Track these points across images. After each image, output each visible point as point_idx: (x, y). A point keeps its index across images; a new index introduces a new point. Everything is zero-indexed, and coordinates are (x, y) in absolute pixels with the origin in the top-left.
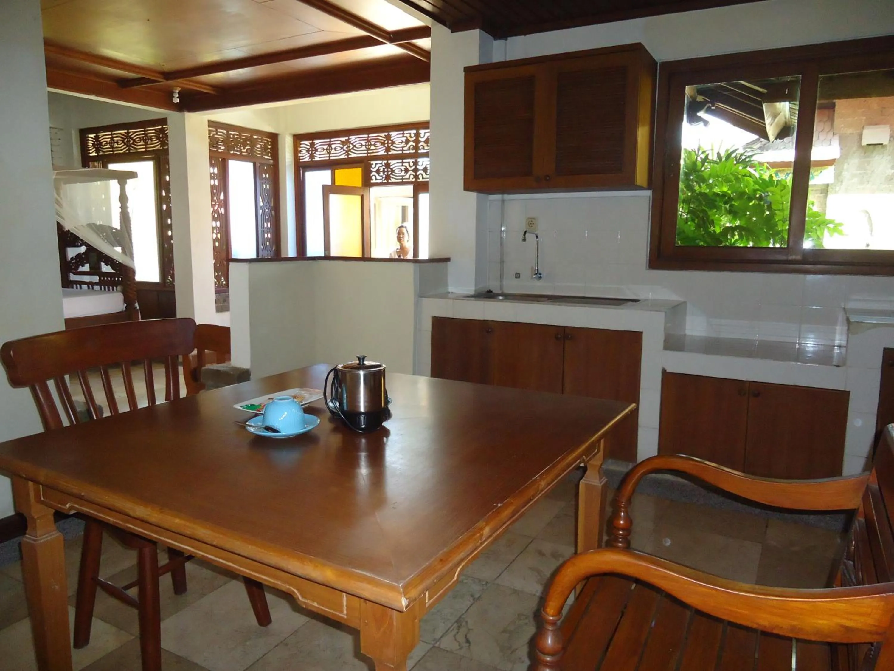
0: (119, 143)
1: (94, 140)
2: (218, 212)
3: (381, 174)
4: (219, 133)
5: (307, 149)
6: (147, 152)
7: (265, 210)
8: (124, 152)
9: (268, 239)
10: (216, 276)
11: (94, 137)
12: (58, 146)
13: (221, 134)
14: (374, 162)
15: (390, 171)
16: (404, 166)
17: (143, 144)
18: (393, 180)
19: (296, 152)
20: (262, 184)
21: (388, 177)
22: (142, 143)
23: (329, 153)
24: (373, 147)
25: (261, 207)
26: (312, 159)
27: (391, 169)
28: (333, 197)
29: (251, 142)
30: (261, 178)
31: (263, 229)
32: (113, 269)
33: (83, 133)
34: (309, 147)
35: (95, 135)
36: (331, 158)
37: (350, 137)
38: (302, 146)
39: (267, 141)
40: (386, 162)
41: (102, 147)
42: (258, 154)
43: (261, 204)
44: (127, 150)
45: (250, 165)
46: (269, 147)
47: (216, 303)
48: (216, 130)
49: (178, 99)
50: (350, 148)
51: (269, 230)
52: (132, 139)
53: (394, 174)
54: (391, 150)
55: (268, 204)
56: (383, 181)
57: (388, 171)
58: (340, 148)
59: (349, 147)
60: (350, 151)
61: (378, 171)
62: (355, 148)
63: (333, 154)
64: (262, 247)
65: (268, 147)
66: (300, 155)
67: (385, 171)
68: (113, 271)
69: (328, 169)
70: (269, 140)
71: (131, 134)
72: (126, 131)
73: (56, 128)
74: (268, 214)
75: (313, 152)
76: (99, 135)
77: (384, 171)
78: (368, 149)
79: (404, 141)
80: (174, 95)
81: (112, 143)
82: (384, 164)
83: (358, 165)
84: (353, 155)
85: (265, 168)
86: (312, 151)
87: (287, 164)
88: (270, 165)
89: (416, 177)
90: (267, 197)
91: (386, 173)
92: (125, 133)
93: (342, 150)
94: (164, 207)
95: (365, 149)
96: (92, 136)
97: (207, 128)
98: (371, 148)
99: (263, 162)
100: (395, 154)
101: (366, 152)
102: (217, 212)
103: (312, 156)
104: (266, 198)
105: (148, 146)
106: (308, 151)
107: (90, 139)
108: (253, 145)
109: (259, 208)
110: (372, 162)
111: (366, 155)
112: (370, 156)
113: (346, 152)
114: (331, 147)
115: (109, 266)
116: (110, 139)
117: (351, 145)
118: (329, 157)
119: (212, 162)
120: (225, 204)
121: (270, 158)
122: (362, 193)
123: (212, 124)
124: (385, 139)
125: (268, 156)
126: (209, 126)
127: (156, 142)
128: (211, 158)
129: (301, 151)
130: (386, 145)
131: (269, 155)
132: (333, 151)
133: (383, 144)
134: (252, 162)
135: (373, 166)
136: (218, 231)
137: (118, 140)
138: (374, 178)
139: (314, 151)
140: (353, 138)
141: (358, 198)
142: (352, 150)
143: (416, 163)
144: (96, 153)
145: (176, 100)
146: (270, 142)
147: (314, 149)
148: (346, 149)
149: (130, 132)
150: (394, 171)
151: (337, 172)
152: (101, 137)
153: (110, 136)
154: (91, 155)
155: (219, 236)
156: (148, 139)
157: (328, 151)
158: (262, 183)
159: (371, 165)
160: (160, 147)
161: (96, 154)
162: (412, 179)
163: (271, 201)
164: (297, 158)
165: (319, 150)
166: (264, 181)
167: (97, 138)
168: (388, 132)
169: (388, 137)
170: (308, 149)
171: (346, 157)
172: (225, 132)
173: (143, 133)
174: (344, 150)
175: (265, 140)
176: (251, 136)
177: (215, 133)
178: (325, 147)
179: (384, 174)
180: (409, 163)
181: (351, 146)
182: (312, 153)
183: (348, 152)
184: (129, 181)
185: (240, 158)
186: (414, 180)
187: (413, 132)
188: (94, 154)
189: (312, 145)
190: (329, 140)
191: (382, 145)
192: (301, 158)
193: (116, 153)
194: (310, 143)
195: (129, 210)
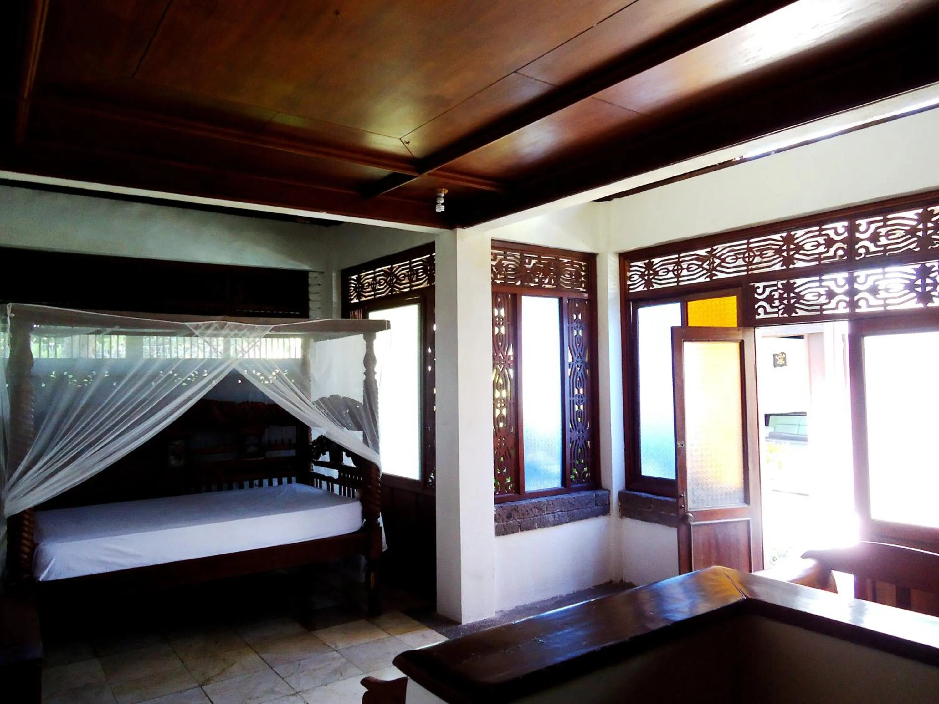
0: (382, 284)
1: (356, 283)
2: (504, 374)
3: (777, 303)
4: (508, 258)
5: (640, 273)
6: (411, 293)
7: (575, 368)
8: (387, 294)
9: (579, 414)
10: (498, 475)
11: (355, 279)
12: (317, 293)
13: (512, 258)
14: (761, 285)
15: (793, 298)
16: (824, 287)
17: (408, 281)
18: (801, 313)
19: (623, 278)
20: (571, 330)
21: (789, 309)
22: (406, 281)
23: (678, 276)
24: (757, 259)
25: (570, 365)
26: (648, 289)
27: (795, 293)
28: (689, 347)
29: (556, 267)
30: (570, 321)
31: (572, 399)
32: (354, 463)
33: (345, 275)
34: (643, 270)
35: (357, 276)
36: (681, 284)
37: (715, 247)
38: (632, 269)
39: (580, 265)
40: (785, 282)
41: (364, 290)
42: (566, 284)
43: (570, 360)
44: (389, 292)
45: (555, 302)
46: (583, 273)
47: (495, 520)
48: (505, 253)
49: (444, 206)
50: (715, 265)
51: (581, 399)
52: (395, 276)
53: (801, 301)
54: (795, 261)
55: (580, 359)
56: (780, 316)
57: (789, 299)
58: (697, 267)
59: (714, 262)
60: (715, 269)
61: (770, 300)
62: (723, 264)
63: (684, 276)
64: (570, 426)
65: (581, 274)
66: (629, 283)
67: (785, 299)
68: (355, 466)
69: (676, 301)
70: (583, 263)
71: (395, 269)
72: (389, 266)
73: (316, 272)
74: (580, 375)
75: (651, 277)
76: (361, 276)
77: (781, 299)
78: (750, 263)
79: (822, 242)
80: (438, 202)
81: (374, 284)
82: (780, 286)
83: (731, 290)
84: (721, 276)
85: (577, 305)
86: (649, 275)
87: (610, 297)
88: (583, 301)
89: (853, 304)
90: (579, 349)
91: (785, 302)
92: (388, 269)
93: (701, 269)
94: (430, 368)
95: (744, 263)
96: (354, 277)
97: (491, 251)
98: (755, 261)
99: (574, 296)
100: (804, 268)
101: (745, 268)
102: (502, 375)
103: (648, 283)
104: (577, 350)
105: (414, 284)
106: (642, 276)
107: (353, 281)
108: (559, 273)
109: (566, 365)
110: (757, 285)
111: (745, 273)
112: (752, 274)
113: (708, 271)
114: (681, 267)
115: (350, 458)
116: (372, 280)
117: (715, 260)
118: (678, 282)
119: (496, 300)
120: (516, 363)
121: (585, 290)
122: (741, 338)
123: (497, 244)
124: (782, 243)
125: (582, 287)
126: (493, 247)
127: (422, 277)
128: (495, 294)
129: (631, 277)
130: (785, 254)
131: (583, 285)
132: (685, 272)
133: (778, 252)
134: (557, 297)
135: (760, 291)
136: (503, 405)
137: (381, 279)
138: (761, 310)
139: (651, 274)
140: (719, 248)
141: (734, 347)
142: (718, 268)
143: (851, 281)
144: (357, 299)
145: (440, 209)
146: (585, 266)
147: (651, 272)
148: (707, 267)
149: (394, 267)
150: (804, 296)
151: (691, 305)
152: (363, 278)
153: (373, 275)
154: (352, 302)
155: (504, 412)
156: (414, 275)
157: (676, 273)
158: (572, 327)
159: (755, 289)
160: (427, 284)
161: (358, 301)
162: (843, 309)
163: (584, 355)
164: (625, 288)
165: (661, 273)
166: (575, 325)
167: (359, 279)
168: (789, 231)
169: (789, 240)
170: (643, 273)
171: (708, 279)
172: (518, 255)
173: (409, 266)
174: (704, 269)
175: (578, 264)
176: (556, 259)
177: (502, 257)
178: (671, 267)
179: (782, 304)
180: (835, 280)
181: (717, 261)
182: (648, 278)
183: (710, 272)
184: (379, 334)
185: (539, 291)
186: (847, 310)
187: (841, 226)
188: (355, 301)
189: (649, 266)
190: (677, 256)
191: (775, 253)
192: (631, 287)
193: (379, 297)
194: (645, 264)
195: (377, 377)
